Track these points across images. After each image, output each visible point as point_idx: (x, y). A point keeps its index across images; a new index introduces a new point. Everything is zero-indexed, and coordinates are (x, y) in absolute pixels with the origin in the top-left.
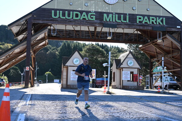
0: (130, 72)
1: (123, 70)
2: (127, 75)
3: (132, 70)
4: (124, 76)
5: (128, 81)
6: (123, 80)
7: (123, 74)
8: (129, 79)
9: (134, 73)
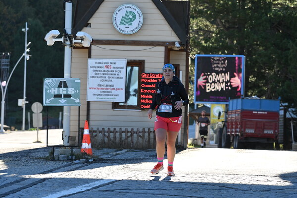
0: (124, 63)
1: (93, 53)
2: (113, 75)
3: (137, 53)
4: (98, 81)
5: (116, 106)
6: (88, 103)
7: (91, 72)
8: (121, 99)
9: (146, 65)
